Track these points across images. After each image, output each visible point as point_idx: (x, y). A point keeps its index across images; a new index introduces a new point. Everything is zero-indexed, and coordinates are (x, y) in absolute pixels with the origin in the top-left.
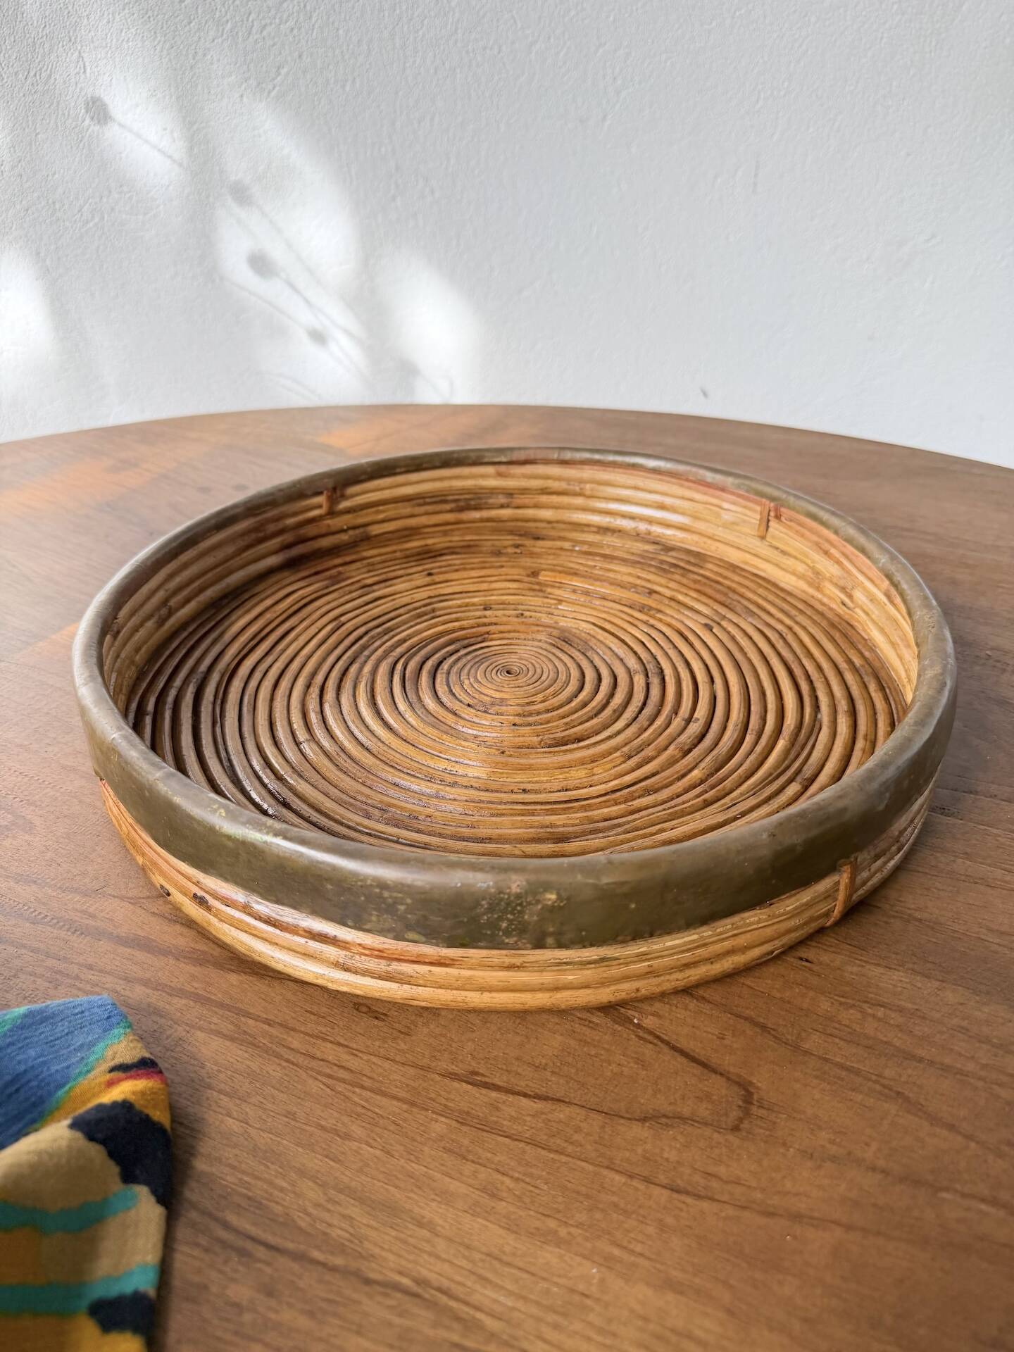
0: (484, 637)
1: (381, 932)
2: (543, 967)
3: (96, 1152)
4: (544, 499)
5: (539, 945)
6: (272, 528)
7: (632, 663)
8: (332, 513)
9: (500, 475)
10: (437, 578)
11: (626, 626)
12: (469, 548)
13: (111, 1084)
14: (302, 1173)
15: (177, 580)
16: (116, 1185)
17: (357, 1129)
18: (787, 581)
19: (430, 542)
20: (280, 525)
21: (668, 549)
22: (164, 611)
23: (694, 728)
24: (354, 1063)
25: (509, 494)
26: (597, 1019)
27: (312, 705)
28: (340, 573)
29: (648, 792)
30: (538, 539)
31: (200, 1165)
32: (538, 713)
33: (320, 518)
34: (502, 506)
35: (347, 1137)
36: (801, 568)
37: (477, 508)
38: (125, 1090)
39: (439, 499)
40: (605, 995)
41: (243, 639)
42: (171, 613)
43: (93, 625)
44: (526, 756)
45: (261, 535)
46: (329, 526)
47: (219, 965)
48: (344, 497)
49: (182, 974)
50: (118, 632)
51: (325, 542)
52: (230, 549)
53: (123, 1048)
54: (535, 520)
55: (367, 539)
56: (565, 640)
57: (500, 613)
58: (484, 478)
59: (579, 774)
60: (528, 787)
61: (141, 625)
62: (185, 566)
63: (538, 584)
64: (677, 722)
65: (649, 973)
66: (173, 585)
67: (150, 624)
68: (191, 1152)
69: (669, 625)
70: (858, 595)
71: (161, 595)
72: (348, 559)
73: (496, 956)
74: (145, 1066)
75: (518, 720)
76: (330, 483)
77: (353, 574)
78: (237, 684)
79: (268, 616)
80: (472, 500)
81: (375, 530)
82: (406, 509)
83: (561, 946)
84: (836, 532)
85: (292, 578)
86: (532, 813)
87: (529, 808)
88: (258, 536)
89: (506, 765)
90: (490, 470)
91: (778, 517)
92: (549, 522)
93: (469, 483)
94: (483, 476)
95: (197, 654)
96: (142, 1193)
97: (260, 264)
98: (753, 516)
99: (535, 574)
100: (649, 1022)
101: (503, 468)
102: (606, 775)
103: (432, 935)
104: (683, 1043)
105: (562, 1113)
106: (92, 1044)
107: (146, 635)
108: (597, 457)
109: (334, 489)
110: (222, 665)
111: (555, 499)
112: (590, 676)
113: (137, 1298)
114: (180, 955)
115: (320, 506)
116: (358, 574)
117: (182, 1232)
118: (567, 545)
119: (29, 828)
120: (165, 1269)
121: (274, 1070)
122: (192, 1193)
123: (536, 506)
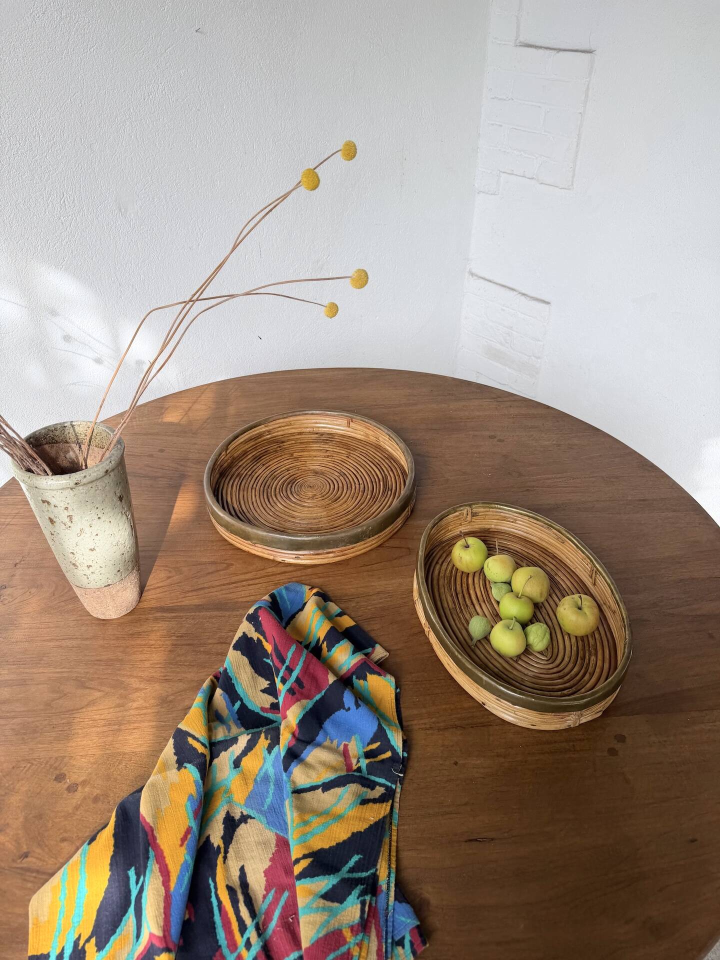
0: (295, 480)
1: (342, 546)
2: (370, 542)
4: (279, 429)
5: (369, 538)
7: (337, 474)
8: (226, 455)
10: (267, 465)
11: (328, 464)
12: (266, 452)
14: (349, 589)
17: (352, 580)
18: (359, 437)
21: (322, 434)
23: (362, 486)
24: (343, 572)
25: (269, 431)
26: (378, 548)
28: (239, 473)
29: (362, 504)
30: (283, 442)
32: (325, 495)
33: (224, 458)
34: (267, 435)
35: (352, 582)
36: (362, 433)
37: (260, 438)
38: (315, 591)
39: (250, 439)
40: (379, 543)
44: (330, 506)
46: (227, 458)
47: (304, 569)
48: (228, 449)
54: (277, 436)
55: (234, 459)
56: (316, 473)
57: (293, 471)
58: (262, 429)
59: (344, 506)
60: (337, 512)
63: (295, 458)
64: (357, 486)
65: (386, 536)
69: (338, 460)
70: (380, 438)
73: (362, 543)
75: (322, 498)
76: (225, 448)
77: (242, 472)
80: (260, 435)
81: (235, 455)
83: (373, 536)
84: (371, 424)
86: (342, 518)
87: (341, 517)
89: (328, 510)
90: (263, 426)
91: (352, 421)
92: (282, 435)
93: (258, 432)
94: (261, 429)
98: (345, 422)
99: (292, 455)
101: (266, 425)
102: (351, 504)
103: (351, 543)
104: (393, 546)
105: (382, 564)
108: (294, 414)
111: (283, 428)
112: (330, 481)
115: (224, 455)
116: (244, 472)
118: (293, 442)
122: (333, 599)
123: (278, 432)
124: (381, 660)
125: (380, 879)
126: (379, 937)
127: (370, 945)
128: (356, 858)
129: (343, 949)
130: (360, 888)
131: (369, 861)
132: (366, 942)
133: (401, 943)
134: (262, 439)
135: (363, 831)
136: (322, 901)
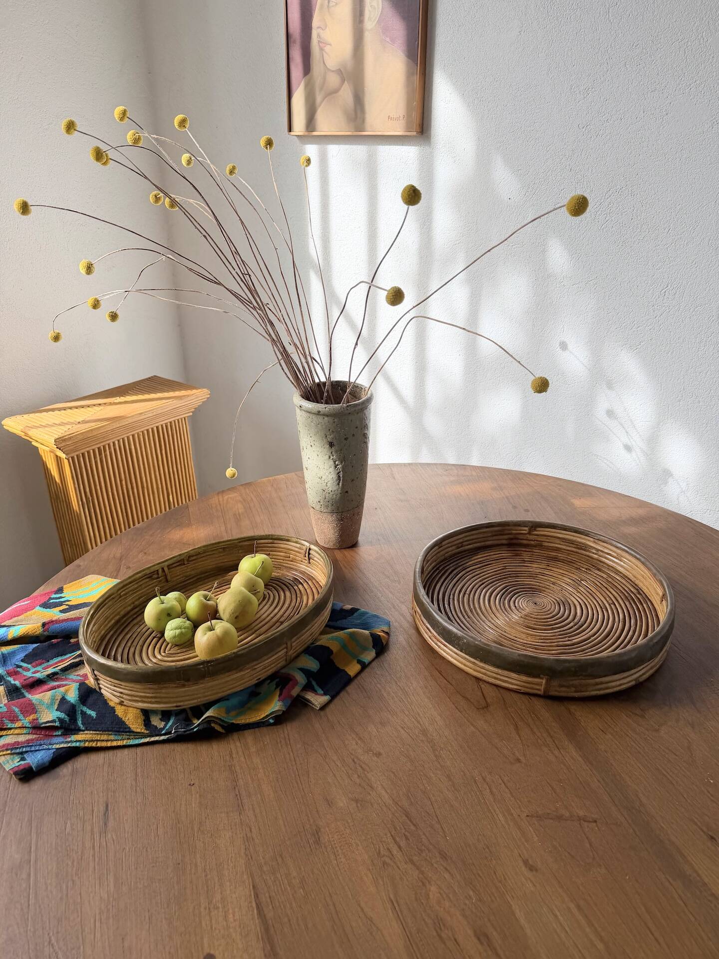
0: (542, 591)
2: (462, 657)
3: (371, 639)
4: (608, 557)
6: (507, 532)
7: (577, 618)
8: (529, 533)
9: (594, 542)
10: (550, 568)
11: (590, 608)
12: (567, 562)
13: (380, 632)
14: (398, 665)
15: (468, 538)
16: (371, 647)
17: (413, 665)
19: (560, 555)
20: (510, 532)
21: (638, 593)
22: (460, 545)
24: (422, 657)
26: (474, 679)
27: (477, 586)
28: (521, 553)
30: (598, 569)
31: (386, 654)
32: (533, 618)
33: (525, 534)
34: (593, 553)
37: (584, 550)
38: (382, 634)
39: (572, 542)
41: (476, 561)
42: (462, 547)
43: (433, 543)
44: (516, 625)
45: (503, 533)
46: (527, 537)
48: (535, 530)
49: (406, 625)
50: (441, 547)
51: (525, 542)
52: (490, 535)
53: (385, 629)
55: (542, 546)
56: (564, 603)
59: (524, 636)
60: (508, 632)
61: (451, 546)
62: (472, 535)
64: (566, 639)
66: (466, 539)
67: (454, 547)
68: (386, 652)
71: (461, 540)
72: (527, 550)
73: (454, 649)
74: (387, 633)
75: (523, 617)
76: (530, 525)
77: (524, 555)
78: (464, 572)
79: (488, 557)
80: (585, 547)
81: (546, 544)
82: (558, 541)
85: (506, 549)
87: (502, 636)
88: (501, 533)
89: (509, 625)
93: (583, 541)
94: (588, 541)
95: (461, 560)
96: (374, 651)
97: (610, 413)
100: (482, 686)
102: (530, 640)
104: (484, 693)
105: (449, 686)
106: (381, 625)
107: (452, 550)
109: (532, 527)
110: (464, 566)
112: (559, 616)
113: (364, 662)
114: (408, 622)
116: (526, 556)
117: (376, 660)
118: (603, 575)
119: (399, 583)
120: (370, 663)
121: (408, 649)
124: (309, 704)
125: (75, 736)
126: (28, 741)
127: (23, 735)
128: (93, 714)
129: (21, 717)
130: (67, 719)
131: (91, 724)
132: (25, 731)
133: (23, 759)
134: (587, 553)
135: (116, 713)
136: (59, 698)
